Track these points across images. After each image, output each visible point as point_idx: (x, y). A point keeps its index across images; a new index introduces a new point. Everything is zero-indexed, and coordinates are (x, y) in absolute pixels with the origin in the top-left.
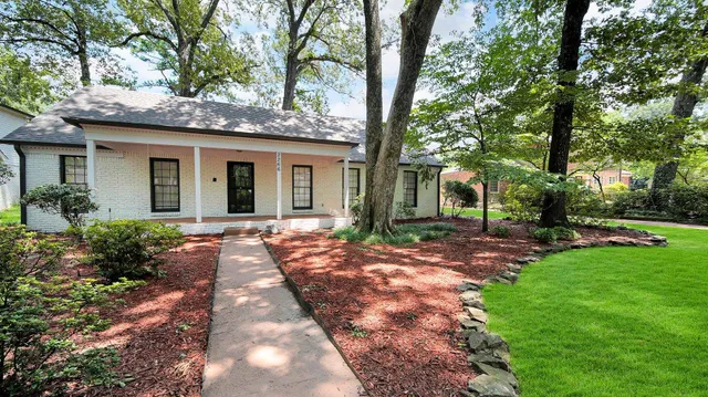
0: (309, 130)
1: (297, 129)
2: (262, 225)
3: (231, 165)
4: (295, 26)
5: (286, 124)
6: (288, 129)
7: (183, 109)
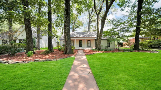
0: (91, 35)
1: (89, 35)
2: (83, 49)
3: (79, 41)
4: (90, 16)
5: (87, 34)
6: (87, 35)
7: (74, 34)
